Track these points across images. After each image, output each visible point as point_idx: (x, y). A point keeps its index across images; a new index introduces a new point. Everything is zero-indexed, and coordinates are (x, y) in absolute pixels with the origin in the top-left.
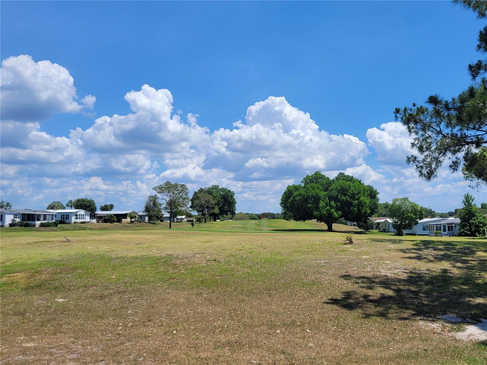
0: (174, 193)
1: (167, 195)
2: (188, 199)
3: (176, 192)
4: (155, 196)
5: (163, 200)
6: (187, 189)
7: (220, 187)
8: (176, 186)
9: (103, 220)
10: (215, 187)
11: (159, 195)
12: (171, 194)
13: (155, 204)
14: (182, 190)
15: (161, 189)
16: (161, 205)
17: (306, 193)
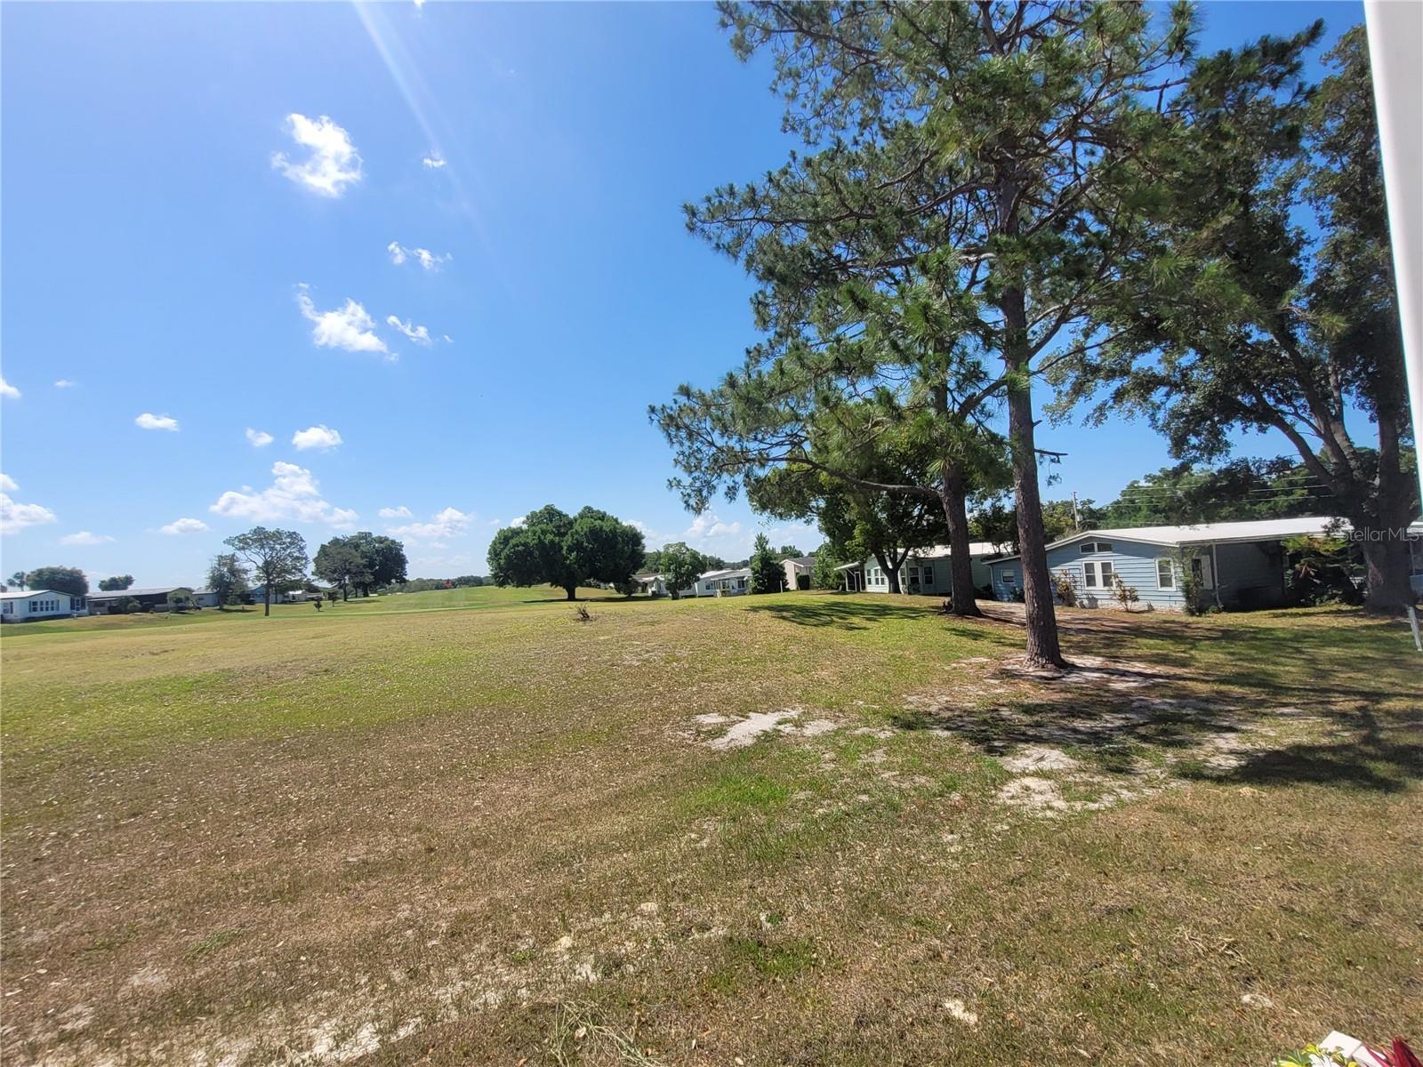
0: (272, 549)
1: (257, 553)
2: (306, 558)
3: (278, 547)
4: (233, 555)
5: (251, 564)
6: (302, 540)
7: (374, 536)
8: (277, 536)
9: (105, 609)
10: (365, 536)
11: (239, 554)
12: (267, 550)
13: (233, 572)
14: (292, 543)
15: (244, 542)
16: (245, 572)
17: (532, 541)
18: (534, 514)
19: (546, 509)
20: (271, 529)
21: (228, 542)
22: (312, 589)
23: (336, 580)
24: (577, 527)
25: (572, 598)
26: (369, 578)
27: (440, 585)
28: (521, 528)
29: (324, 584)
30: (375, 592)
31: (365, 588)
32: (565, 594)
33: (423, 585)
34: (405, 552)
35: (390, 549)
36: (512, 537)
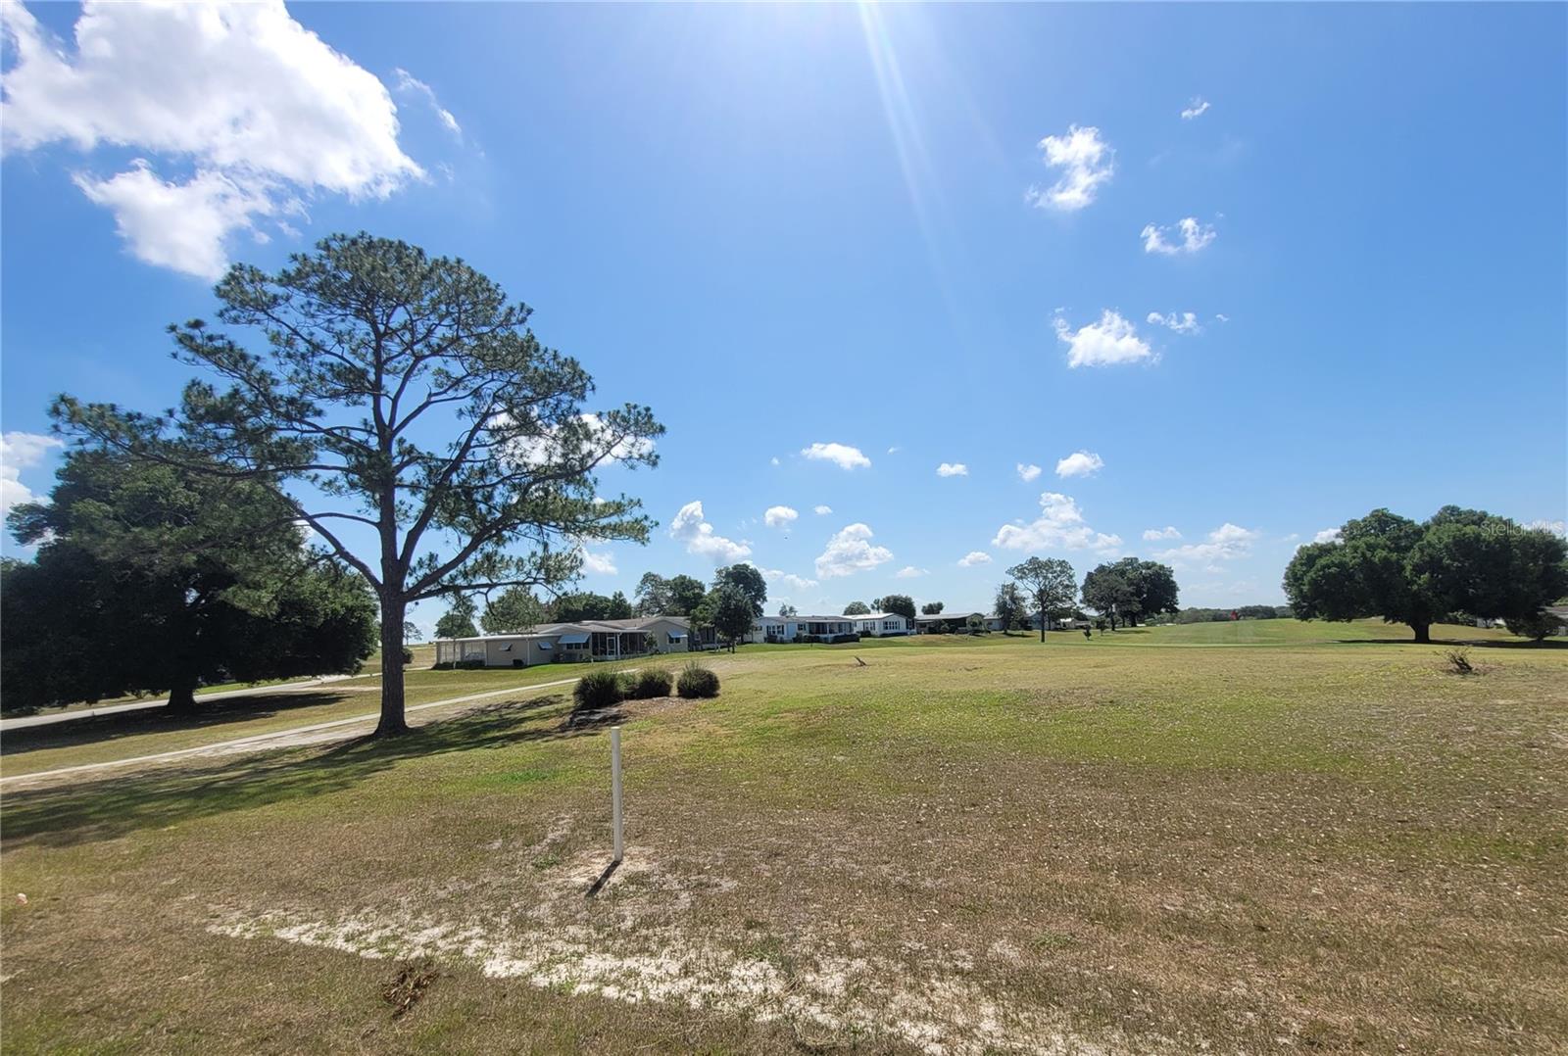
0: (1045, 578)
1: (1033, 582)
2: (1075, 586)
3: (1050, 576)
4: (1013, 584)
5: (1028, 590)
6: (1071, 568)
7: (1141, 561)
8: (1049, 564)
9: (926, 629)
10: (1131, 562)
11: (1018, 583)
12: (1041, 579)
13: (1014, 599)
14: (1062, 572)
15: (1022, 572)
16: (1024, 599)
17: (1351, 559)
18: (1353, 524)
19: (1372, 516)
20: (1043, 559)
21: (1010, 572)
22: (1081, 617)
23: (1103, 608)
24: (1429, 537)
25: (1422, 638)
26: (1136, 607)
27: (1218, 617)
28: (1333, 543)
29: (1092, 613)
30: (1143, 622)
31: (1133, 618)
32: (1411, 634)
33: (1197, 616)
34: (1175, 578)
35: (1158, 575)
36: (1320, 556)
